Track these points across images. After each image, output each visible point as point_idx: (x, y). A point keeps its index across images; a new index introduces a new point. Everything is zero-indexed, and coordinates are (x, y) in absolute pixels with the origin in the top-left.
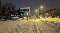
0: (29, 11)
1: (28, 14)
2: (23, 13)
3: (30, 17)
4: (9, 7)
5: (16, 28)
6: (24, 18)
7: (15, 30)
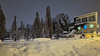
0: (94, 20)
1: (92, 26)
2: (82, 26)
3: (97, 32)
5: (71, 52)
6: (84, 35)
7: (69, 54)
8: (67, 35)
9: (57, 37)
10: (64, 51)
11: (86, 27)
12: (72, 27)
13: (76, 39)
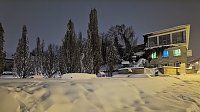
0: (183, 41)
1: (178, 53)
2: (160, 51)
4: (116, 40)
5: (137, 102)
6: (162, 70)
7: (132, 106)
8: (130, 70)
9: (110, 73)
10: (123, 101)
11: (166, 53)
12: (140, 54)
13: (147, 77)
